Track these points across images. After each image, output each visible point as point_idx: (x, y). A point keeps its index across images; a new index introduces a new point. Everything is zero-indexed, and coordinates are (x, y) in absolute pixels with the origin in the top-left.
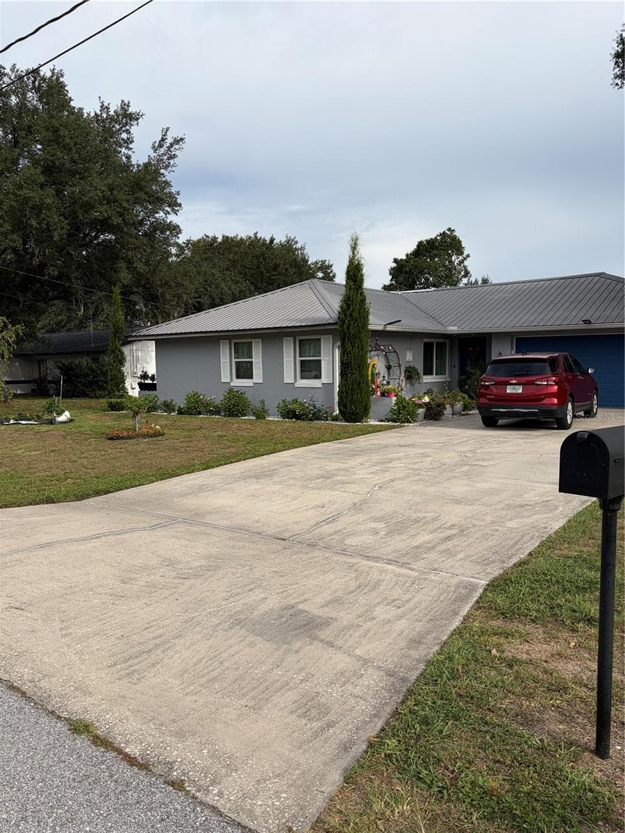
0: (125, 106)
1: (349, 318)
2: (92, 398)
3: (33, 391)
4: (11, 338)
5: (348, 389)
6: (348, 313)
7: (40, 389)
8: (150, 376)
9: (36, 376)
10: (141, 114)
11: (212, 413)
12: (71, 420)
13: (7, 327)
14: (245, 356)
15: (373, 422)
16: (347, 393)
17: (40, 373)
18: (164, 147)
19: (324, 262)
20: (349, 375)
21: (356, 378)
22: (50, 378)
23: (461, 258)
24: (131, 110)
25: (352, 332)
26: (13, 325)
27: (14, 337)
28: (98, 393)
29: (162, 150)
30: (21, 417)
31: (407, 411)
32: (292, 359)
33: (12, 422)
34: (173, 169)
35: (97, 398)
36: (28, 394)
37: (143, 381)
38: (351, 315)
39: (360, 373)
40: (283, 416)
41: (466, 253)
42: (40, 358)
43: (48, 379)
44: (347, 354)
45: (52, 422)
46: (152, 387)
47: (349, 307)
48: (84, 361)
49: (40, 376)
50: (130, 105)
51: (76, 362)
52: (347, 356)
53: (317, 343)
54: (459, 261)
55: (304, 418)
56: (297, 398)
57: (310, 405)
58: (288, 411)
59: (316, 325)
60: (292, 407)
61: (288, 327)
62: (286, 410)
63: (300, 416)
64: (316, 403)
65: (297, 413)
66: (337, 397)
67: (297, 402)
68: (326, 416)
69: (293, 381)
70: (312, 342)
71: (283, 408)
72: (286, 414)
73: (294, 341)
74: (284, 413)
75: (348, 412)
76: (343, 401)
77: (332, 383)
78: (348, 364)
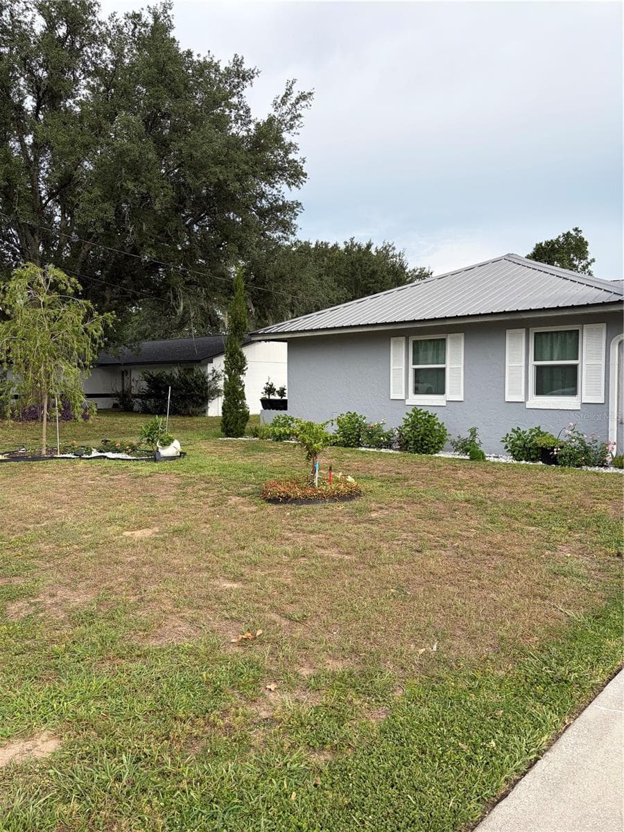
0: (238, 62)
2: (183, 415)
3: (115, 406)
4: (96, 330)
7: (123, 405)
8: (278, 389)
9: (119, 389)
10: (256, 71)
11: (379, 445)
12: (182, 454)
13: (92, 316)
14: (429, 361)
17: (123, 386)
18: (288, 104)
19: (422, 270)
22: (134, 392)
23: (585, 262)
24: (246, 67)
26: (101, 313)
27: (101, 331)
28: (191, 409)
29: (285, 109)
30: (107, 446)
32: (523, 364)
33: (95, 453)
34: (299, 130)
35: (191, 416)
36: (110, 409)
37: (267, 397)
40: (517, 458)
41: (590, 258)
42: (123, 368)
43: (133, 393)
45: (154, 457)
46: (282, 405)
48: (176, 372)
49: (123, 390)
50: (244, 61)
51: (168, 372)
53: (568, 337)
54: (583, 266)
55: (564, 462)
56: (539, 427)
57: (574, 440)
58: (530, 448)
59: (588, 306)
60: (541, 442)
61: (531, 310)
62: (524, 446)
63: (558, 458)
64: (585, 436)
65: (555, 453)
66: (616, 425)
67: (542, 433)
68: (607, 459)
69: (522, 400)
70: (557, 336)
71: (518, 442)
72: (525, 452)
73: (526, 335)
74: (519, 451)
77: (603, 402)
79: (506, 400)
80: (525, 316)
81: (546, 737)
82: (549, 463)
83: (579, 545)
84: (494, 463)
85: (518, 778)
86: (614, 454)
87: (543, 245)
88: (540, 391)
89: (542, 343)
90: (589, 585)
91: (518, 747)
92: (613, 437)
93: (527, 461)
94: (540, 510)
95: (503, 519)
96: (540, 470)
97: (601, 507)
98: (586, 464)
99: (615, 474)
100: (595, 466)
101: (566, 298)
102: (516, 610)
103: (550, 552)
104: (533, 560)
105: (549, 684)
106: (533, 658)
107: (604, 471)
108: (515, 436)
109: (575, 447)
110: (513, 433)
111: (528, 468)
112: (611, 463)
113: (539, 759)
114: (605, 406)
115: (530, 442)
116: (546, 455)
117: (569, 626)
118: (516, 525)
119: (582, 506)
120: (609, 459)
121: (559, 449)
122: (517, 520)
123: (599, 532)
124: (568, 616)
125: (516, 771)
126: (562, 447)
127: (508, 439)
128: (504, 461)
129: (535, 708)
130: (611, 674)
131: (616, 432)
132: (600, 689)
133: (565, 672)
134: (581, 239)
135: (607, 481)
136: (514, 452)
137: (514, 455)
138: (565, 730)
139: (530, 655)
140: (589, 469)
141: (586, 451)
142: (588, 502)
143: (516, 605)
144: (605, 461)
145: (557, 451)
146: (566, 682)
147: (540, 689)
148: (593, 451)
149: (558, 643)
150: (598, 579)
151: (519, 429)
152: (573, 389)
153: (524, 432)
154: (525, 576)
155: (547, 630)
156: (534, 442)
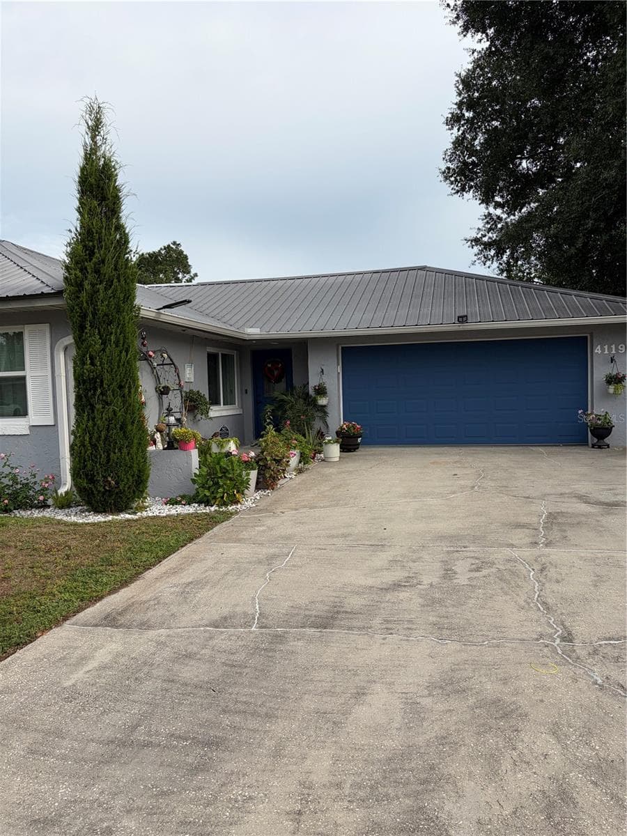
1: (91, 277)
5: (98, 440)
6: (89, 266)
15: (156, 509)
16: (94, 446)
20: (99, 406)
21: (114, 411)
23: (188, 276)
25: (102, 308)
31: (231, 479)
38: (97, 271)
39: (124, 402)
41: (193, 272)
44: (92, 358)
47: (92, 254)
52: (92, 364)
53: (16, 342)
54: (187, 280)
66: (67, 453)
75: (99, 491)
76: (85, 466)
77: (53, 424)
78: (96, 382)
92: (66, 466)
114: (55, 429)
131: (67, 461)
134: (181, 253)
152: (24, 408)
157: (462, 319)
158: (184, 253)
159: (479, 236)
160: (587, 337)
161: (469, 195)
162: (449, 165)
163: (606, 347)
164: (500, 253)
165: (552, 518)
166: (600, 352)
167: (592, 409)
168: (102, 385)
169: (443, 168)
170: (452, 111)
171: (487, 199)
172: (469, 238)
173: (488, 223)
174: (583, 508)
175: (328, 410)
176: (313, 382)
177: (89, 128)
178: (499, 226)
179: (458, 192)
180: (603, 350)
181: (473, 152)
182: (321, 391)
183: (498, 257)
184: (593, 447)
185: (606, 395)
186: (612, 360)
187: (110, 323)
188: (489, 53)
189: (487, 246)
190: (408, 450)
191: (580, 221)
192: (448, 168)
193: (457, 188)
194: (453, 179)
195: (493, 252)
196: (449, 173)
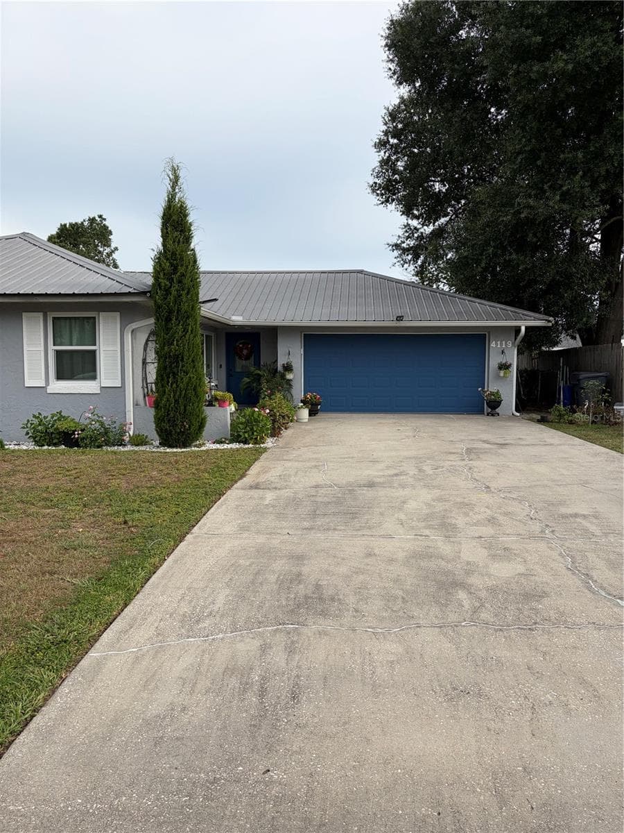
15: (208, 446)
23: (109, 250)
32: (42, 348)
40: (39, 443)
41: (113, 245)
53: (86, 324)
54: (107, 253)
55: (86, 444)
56: (61, 411)
57: (94, 423)
58: (52, 433)
59: (102, 295)
60: (62, 426)
61: (46, 295)
62: (46, 431)
63: (79, 440)
64: (105, 418)
65: (76, 436)
66: (132, 408)
67: (64, 417)
68: (125, 438)
69: (42, 384)
70: (76, 322)
71: (40, 428)
72: (47, 437)
73: (44, 320)
74: (41, 437)
75: (176, 432)
76: (168, 414)
77: (120, 386)
78: (178, 357)
79: (26, 386)
80: (41, 300)
81: (42, 695)
82: (71, 447)
83: (92, 519)
84: (13, 451)
85: (13, 739)
86: (131, 433)
87: (68, 226)
88: (60, 376)
89: (60, 329)
90: (96, 553)
91: (14, 711)
92: (130, 417)
93: (49, 446)
94: (58, 493)
95: (19, 506)
96: (61, 454)
97: (114, 482)
98: (107, 445)
99: (132, 451)
100: (114, 445)
101: (81, 285)
102: (23, 591)
103: (63, 530)
104: (46, 541)
105: (50, 648)
106: (36, 629)
107: (122, 450)
108: (36, 421)
109: (95, 430)
110: (34, 419)
111: (50, 452)
112: (129, 442)
113: (34, 716)
114: (122, 390)
115: (51, 427)
116: (68, 439)
117: (74, 592)
118: (33, 510)
119: (98, 484)
120: (126, 438)
121: (80, 432)
122: (33, 505)
123: (110, 505)
124: (74, 584)
125: (11, 733)
126: (82, 430)
127: (29, 425)
128: (25, 448)
129: (33, 673)
130: (107, 624)
131: (132, 413)
132: (96, 639)
133: (65, 633)
134: (106, 227)
135: (123, 458)
136: (36, 437)
137: (35, 441)
138: (62, 683)
139: (34, 628)
140: (109, 449)
141: (106, 432)
142: (104, 479)
143: (23, 586)
144: (123, 440)
145: (78, 434)
146: (65, 642)
147: (39, 655)
148: (112, 432)
149: (62, 610)
150: (104, 547)
151: (40, 414)
152: (92, 374)
153: (45, 418)
154: (35, 557)
155: (52, 602)
156: (55, 426)
157: (400, 318)
158: (109, 229)
159: (399, 242)
160: (485, 334)
161: (392, 207)
162: (376, 180)
163: (499, 342)
164: (416, 257)
165: (469, 451)
166: (494, 346)
167: (488, 387)
168: (182, 360)
169: (371, 183)
170: (379, 137)
171: (407, 212)
172: (391, 243)
173: (406, 231)
174: (487, 446)
175: (292, 383)
176: (282, 361)
177: (170, 180)
178: (416, 235)
179: (382, 203)
180: (496, 344)
181: (395, 171)
182: (288, 368)
183: (414, 260)
184: (488, 415)
185: (498, 377)
186: (503, 352)
187: (188, 318)
188: (411, 100)
189: (405, 251)
190: (355, 416)
191: (484, 247)
192: (375, 183)
193: (382, 200)
194: (378, 192)
195: (410, 257)
196: (375, 186)
